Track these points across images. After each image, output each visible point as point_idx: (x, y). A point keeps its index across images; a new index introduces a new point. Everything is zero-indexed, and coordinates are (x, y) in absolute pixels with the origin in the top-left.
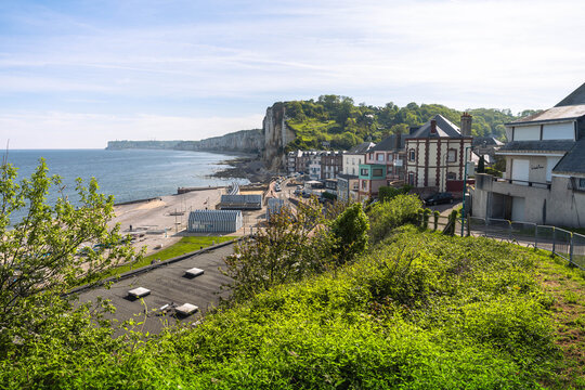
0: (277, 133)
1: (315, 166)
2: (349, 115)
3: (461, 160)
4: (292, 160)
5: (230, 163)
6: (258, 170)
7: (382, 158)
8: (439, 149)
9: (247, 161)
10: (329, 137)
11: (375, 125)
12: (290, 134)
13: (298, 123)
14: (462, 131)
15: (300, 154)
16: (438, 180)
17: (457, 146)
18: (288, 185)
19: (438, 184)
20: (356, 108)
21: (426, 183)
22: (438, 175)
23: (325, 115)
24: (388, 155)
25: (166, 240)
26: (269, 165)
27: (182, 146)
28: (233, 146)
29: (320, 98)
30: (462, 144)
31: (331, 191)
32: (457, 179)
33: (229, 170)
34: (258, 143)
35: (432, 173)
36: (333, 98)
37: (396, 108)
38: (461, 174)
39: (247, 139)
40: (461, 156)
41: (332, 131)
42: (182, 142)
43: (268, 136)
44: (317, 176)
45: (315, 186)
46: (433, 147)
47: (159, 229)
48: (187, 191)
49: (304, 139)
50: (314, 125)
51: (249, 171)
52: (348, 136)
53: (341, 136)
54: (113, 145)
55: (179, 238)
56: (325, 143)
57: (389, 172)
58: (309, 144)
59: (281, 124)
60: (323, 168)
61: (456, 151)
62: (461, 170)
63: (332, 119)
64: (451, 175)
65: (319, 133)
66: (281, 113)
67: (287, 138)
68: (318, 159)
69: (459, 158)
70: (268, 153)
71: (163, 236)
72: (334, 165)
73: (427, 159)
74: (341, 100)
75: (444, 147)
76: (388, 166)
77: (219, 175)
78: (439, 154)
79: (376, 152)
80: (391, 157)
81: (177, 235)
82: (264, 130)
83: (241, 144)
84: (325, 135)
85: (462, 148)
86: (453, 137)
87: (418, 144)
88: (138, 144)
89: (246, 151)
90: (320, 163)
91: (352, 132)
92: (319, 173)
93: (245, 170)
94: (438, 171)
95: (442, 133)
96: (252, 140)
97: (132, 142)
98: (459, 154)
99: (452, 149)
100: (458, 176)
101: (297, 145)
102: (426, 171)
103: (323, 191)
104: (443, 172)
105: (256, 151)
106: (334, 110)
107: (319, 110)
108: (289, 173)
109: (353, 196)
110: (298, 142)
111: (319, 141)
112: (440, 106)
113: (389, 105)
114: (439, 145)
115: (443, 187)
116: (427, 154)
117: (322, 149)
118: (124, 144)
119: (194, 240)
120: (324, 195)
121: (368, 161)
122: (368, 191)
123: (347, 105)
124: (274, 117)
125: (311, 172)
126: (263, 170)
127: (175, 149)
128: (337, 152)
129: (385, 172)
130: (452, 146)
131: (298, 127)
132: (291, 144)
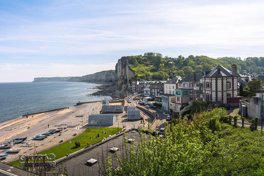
0: (123, 72)
1: (147, 89)
2: (160, 63)
3: (233, 87)
4: (134, 86)
5: (99, 88)
6: (115, 91)
7: (187, 86)
8: (222, 82)
9: (107, 87)
10: (151, 74)
11: (174, 67)
12: (131, 73)
13: (135, 67)
14: (233, 73)
15: (138, 83)
16: (222, 97)
17: (230, 80)
18: (134, 99)
19: (223, 100)
20: (163, 59)
21: (217, 99)
22: (223, 95)
23: (148, 63)
24: (190, 84)
25: (78, 130)
26: (120, 89)
27: (72, 79)
28: (99, 79)
29: (145, 54)
30: (233, 79)
31: (158, 102)
32: (232, 97)
33: (99, 91)
34: (113, 78)
35: (220, 94)
36: (151, 54)
37: (183, 58)
38: (233, 94)
39: (107, 75)
40: (233, 85)
41: (152, 71)
42: (73, 77)
43: (119, 74)
44: (148, 94)
45: (149, 100)
46: (219, 81)
47: (73, 124)
48: (82, 103)
49: (139, 75)
50: (143, 68)
51: (110, 92)
52: (161, 73)
53: (157, 73)
54: (37, 80)
55: (85, 129)
56: (149, 77)
57: (190, 93)
58: (141, 77)
59: (125, 67)
60: (151, 90)
61: (230, 82)
62: (233, 92)
63: (152, 65)
64: (228, 95)
65: (146, 72)
66: (125, 62)
67: (129, 75)
68: (149, 86)
69: (232, 86)
70: (119, 82)
71: (76, 128)
72: (157, 89)
73: (216, 87)
74: (156, 55)
75: (225, 81)
76: (190, 89)
77: (95, 94)
78: (222, 85)
79: (183, 83)
80: (191, 85)
81: (83, 127)
82: (116, 71)
83: (104, 78)
84: (149, 72)
85: (233, 81)
86: (229, 76)
87: (212, 80)
88: (50, 79)
89: (106, 81)
90: (149, 88)
91: (163, 71)
92: (149, 93)
93: (108, 91)
94: (222, 93)
95: (223, 74)
96: (109, 76)
97: (47, 78)
98: (231, 84)
99: (228, 82)
100: (232, 95)
101: (135, 78)
102: (217, 93)
103: (154, 102)
104: (225, 94)
105: (111, 81)
106: (153, 60)
107: (145, 60)
108: (133, 93)
109: (171, 105)
110: (136, 77)
111: (146, 76)
112: (206, 57)
113: (180, 57)
114: (222, 80)
115: (225, 101)
116: (216, 85)
117: (148, 80)
118: (43, 79)
119: (92, 130)
120: (155, 104)
121: (179, 87)
122: (180, 102)
123: (159, 57)
124: (122, 64)
125: (145, 92)
126: (117, 91)
127: (69, 81)
128: (158, 82)
129: (188, 92)
130: (228, 80)
131: (135, 69)
132: (133, 78)
